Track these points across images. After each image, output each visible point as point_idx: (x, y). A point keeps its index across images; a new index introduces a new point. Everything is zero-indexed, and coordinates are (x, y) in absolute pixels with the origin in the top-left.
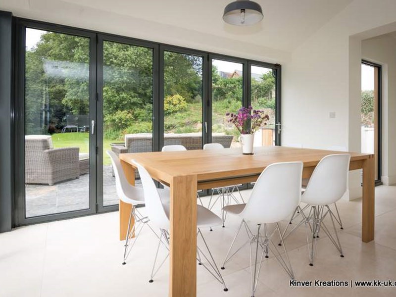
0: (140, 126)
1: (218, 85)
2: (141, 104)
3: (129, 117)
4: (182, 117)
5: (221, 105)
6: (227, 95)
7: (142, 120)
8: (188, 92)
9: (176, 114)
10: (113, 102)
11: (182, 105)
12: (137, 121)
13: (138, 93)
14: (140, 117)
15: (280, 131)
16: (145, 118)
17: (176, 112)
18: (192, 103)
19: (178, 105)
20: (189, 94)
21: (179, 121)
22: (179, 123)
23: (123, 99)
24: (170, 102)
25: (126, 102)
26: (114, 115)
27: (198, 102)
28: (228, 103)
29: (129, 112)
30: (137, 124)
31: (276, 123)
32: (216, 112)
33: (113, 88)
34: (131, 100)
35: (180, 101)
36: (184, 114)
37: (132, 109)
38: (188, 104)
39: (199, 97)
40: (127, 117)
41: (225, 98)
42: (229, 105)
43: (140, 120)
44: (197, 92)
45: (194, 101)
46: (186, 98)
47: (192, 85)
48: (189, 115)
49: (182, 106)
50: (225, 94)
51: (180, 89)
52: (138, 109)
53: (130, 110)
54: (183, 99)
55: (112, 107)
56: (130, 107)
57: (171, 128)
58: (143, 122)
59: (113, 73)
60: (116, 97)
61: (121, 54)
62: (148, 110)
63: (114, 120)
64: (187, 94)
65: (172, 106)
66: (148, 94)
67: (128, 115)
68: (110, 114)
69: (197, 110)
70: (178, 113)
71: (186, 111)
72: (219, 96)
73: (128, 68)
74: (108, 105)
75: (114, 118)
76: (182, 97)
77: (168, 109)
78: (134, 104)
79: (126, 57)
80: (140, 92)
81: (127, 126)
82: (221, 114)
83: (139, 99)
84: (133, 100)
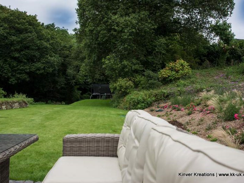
2: (142, 71)
3: (129, 84)
4: (185, 85)
7: (142, 88)
9: (178, 81)
10: (115, 70)
11: (186, 71)
14: (141, 84)
16: (144, 86)
17: (178, 79)
19: (181, 71)
21: (180, 89)
22: (180, 91)
23: (125, 67)
24: (172, 68)
25: (127, 70)
27: (206, 68)
29: (130, 80)
34: (132, 67)
35: (183, 66)
36: (187, 81)
37: (133, 77)
38: (193, 71)
39: (207, 63)
44: (205, 58)
45: (201, 67)
47: (200, 51)
48: (193, 82)
52: (140, 76)
53: (131, 77)
56: (131, 74)
57: (170, 97)
58: (143, 90)
60: (118, 64)
61: (122, 20)
64: (193, 60)
65: (174, 73)
69: (204, 76)
70: (180, 80)
73: (128, 34)
76: (186, 63)
77: (169, 76)
78: (136, 71)
79: (127, 23)
81: (127, 94)
84: (134, 67)
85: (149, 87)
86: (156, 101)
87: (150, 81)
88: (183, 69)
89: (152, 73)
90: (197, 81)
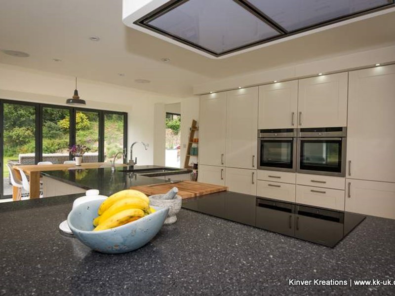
3: (28, 134)
4: (85, 135)
11: (85, 123)
15: (127, 154)
16: (45, 135)
18: (96, 121)
19: (81, 123)
21: (80, 139)
22: (80, 140)
23: (22, 116)
25: (24, 119)
26: (11, 131)
29: (28, 129)
34: (29, 117)
35: (82, 119)
36: (86, 132)
38: (91, 123)
40: (26, 134)
46: (90, 117)
48: (91, 133)
53: (29, 127)
54: (86, 117)
55: (9, 123)
56: (29, 123)
60: (13, 113)
67: (27, 132)
68: (6, 130)
71: (88, 129)
75: (11, 134)
81: (25, 143)
85: (51, 137)
86: (59, 149)
87: (51, 132)
88: (82, 121)
89: (53, 124)
90: (95, 132)
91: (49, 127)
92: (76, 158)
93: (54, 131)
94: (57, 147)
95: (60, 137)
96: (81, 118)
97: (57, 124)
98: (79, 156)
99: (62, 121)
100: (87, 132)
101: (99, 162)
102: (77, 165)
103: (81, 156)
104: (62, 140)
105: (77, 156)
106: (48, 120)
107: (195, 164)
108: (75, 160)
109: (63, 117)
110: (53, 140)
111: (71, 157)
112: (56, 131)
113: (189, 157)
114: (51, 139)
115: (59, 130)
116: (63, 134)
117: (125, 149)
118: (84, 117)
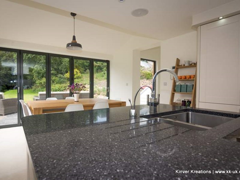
0: (55, 86)
1: (98, 64)
2: (56, 74)
5: (100, 75)
6: (103, 69)
7: (57, 83)
8: (82, 68)
10: (40, 73)
12: (54, 84)
13: (54, 68)
14: (56, 81)
15: (109, 91)
16: (58, 82)
18: (84, 74)
20: (83, 69)
26: (41, 80)
27: (88, 73)
28: (103, 74)
30: (54, 85)
31: (107, 87)
32: (97, 78)
33: (40, 66)
38: (82, 74)
39: (88, 71)
41: (102, 71)
42: (104, 75)
43: (55, 83)
44: (87, 68)
45: (85, 72)
46: (81, 71)
47: (85, 64)
48: (82, 80)
49: (78, 75)
50: (102, 69)
51: (78, 66)
52: (55, 77)
54: (79, 72)
55: (40, 76)
58: (57, 84)
59: (40, 57)
62: (60, 78)
63: (41, 83)
66: (60, 69)
68: (39, 79)
69: (86, 77)
70: (76, 79)
71: (80, 78)
72: (99, 70)
74: (38, 75)
75: (41, 82)
80: (55, 68)
82: (99, 80)
83: (55, 71)
85: (61, 83)
86: (65, 89)
87: (61, 80)
88: (77, 74)
89: (62, 76)
90: (84, 80)
91: (60, 77)
92: (75, 95)
93: (63, 80)
94: (64, 88)
95: (66, 83)
96: (77, 72)
97: (64, 75)
98: (77, 93)
99: (66, 74)
100: (80, 80)
101: (90, 98)
102: (75, 101)
103: (79, 93)
104: (67, 85)
105: (76, 93)
106: (59, 73)
107: (183, 101)
108: (74, 96)
109: (67, 72)
110: (62, 85)
111: (71, 94)
112: (64, 79)
113: (174, 93)
114: (61, 84)
115: (65, 79)
116: (67, 81)
117: (108, 88)
118: (78, 71)
